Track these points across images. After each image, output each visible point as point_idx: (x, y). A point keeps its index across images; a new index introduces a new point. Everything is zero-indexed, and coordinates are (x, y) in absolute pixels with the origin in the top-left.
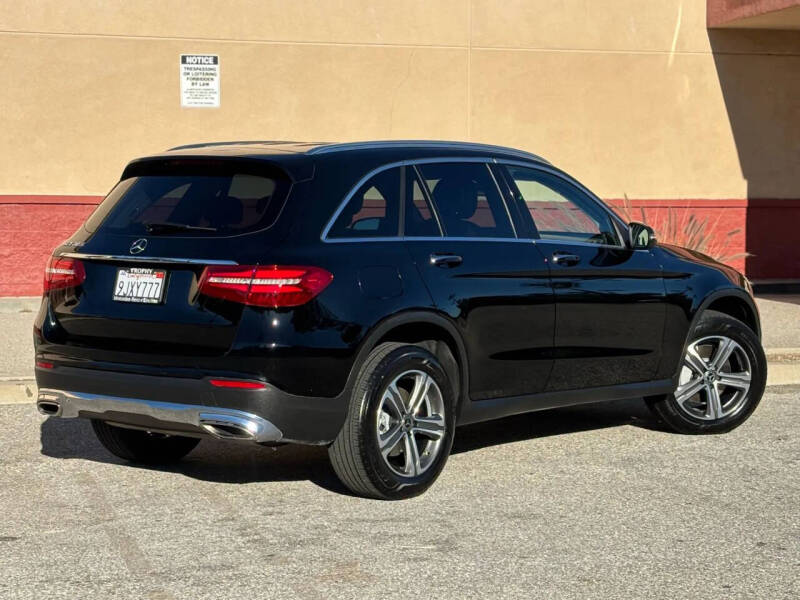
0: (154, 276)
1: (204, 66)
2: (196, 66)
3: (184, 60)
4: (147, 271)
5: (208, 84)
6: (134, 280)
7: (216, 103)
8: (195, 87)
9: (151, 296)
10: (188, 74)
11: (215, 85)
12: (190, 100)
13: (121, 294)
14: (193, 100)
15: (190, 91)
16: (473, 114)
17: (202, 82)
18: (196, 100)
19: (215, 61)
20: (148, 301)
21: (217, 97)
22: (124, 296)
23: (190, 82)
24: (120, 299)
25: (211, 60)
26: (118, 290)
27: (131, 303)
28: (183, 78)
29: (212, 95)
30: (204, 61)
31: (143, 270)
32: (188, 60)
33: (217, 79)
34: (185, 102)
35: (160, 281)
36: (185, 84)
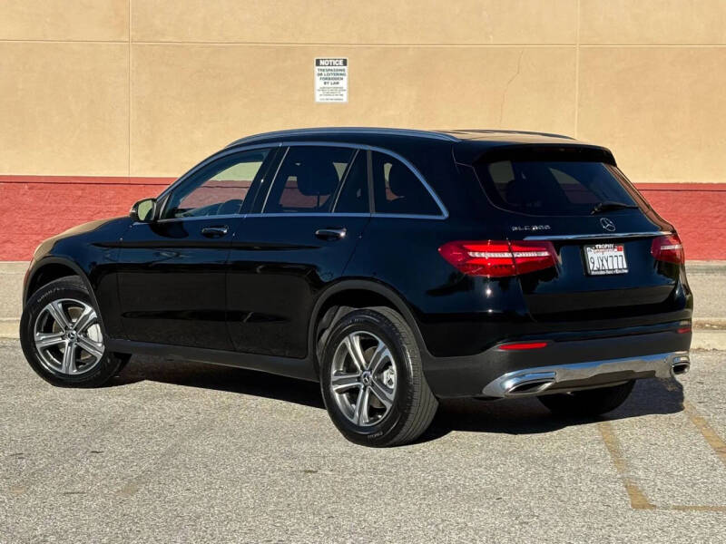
0: (616, 250)
1: (336, 68)
2: (328, 68)
3: (318, 63)
4: (609, 246)
5: (338, 83)
6: (600, 254)
7: (345, 99)
8: (327, 86)
9: (620, 267)
10: (321, 74)
11: (344, 83)
12: (322, 97)
13: (595, 269)
14: (325, 97)
15: (323, 89)
16: (579, 105)
17: (333, 82)
18: (328, 97)
19: (345, 63)
20: (620, 272)
21: (345, 93)
22: (599, 270)
23: (323, 82)
24: (596, 273)
25: (341, 63)
26: (591, 265)
27: (606, 275)
28: (317, 78)
29: (342, 93)
30: (335, 62)
31: (606, 245)
32: (321, 62)
33: (345, 78)
34: (318, 99)
35: (622, 253)
36: (319, 83)
